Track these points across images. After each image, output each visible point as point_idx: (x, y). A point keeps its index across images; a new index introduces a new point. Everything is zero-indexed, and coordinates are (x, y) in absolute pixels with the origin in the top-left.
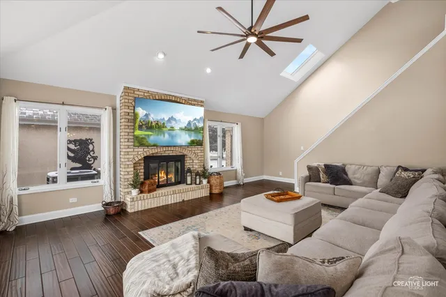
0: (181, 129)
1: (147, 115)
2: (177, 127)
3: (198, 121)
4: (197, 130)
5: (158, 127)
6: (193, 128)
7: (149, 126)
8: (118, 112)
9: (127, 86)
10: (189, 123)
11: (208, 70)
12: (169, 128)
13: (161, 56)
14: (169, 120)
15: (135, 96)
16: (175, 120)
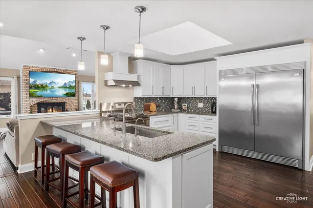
0: (59, 87)
1: (34, 81)
2: (56, 86)
3: (72, 82)
4: (70, 87)
5: (43, 87)
6: (68, 86)
7: (37, 87)
8: (21, 79)
9: (25, 65)
10: (65, 84)
11: (74, 55)
12: (50, 87)
13: (42, 50)
14: (50, 83)
15: (30, 70)
16: (54, 83)
